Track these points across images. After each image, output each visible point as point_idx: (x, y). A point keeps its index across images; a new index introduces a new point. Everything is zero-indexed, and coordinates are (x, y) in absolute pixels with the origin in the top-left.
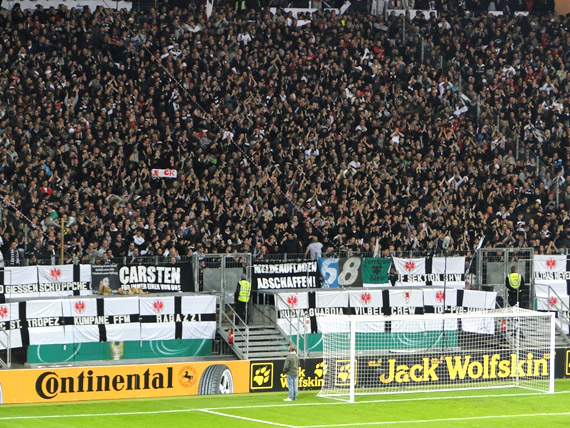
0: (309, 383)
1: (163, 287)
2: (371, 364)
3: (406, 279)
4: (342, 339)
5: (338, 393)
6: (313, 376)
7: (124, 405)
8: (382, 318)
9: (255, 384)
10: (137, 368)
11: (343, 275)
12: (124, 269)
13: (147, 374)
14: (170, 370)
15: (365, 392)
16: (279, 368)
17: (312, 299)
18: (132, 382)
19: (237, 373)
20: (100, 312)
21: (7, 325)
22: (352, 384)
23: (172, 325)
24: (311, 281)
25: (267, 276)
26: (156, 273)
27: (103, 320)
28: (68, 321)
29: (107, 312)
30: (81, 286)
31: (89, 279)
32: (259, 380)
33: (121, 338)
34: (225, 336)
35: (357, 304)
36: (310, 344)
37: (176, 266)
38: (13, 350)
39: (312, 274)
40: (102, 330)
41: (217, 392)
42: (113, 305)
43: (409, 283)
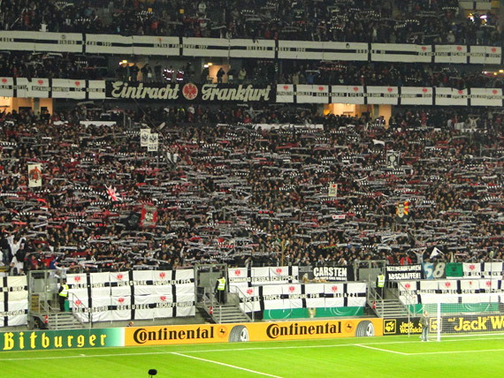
0: (416, 330)
1: (338, 278)
2: (450, 320)
3: (470, 274)
4: (433, 307)
5: (433, 336)
6: (418, 327)
7: (315, 342)
8: (458, 295)
9: (386, 331)
10: (322, 322)
11: (435, 272)
12: (316, 269)
13: (327, 326)
14: (340, 323)
15: (446, 335)
16: (399, 322)
17: (418, 285)
18: (319, 330)
19: (376, 325)
20: (303, 292)
21: (252, 299)
22: (439, 331)
23: (342, 299)
24: (418, 275)
25: (394, 273)
26: (334, 271)
27: (305, 296)
28: (286, 297)
29: (307, 292)
30: (293, 278)
31: (297, 274)
32: (388, 329)
33: (314, 306)
34: (371, 305)
35: (443, 288)
36: (417, 310)
37: (344, 267)
38: (255, 312)
39: (418, 272)
40: (304, 301)
41: (365, 335)
42: (310, 288)
43: (472, 277)
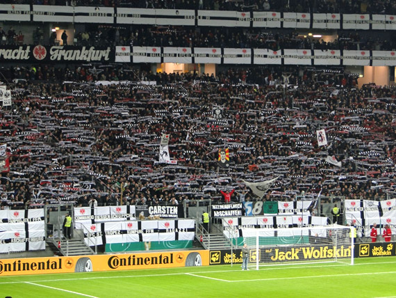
0: (237, 260)
1: (170, 216)
2: (267, 251)
3: (284, 211)
4: (252, 240)
5: (252, 265)
6: (239, 257)
7: (150, 271)
8: (273, 229)
9: (212, 261)
10: (156, 254)
11: (254, 210)
12: (151, 208)
13: (161, 257)
14: (172, 255)
15: (264, 265)
16: (223, 253)
17: (240, 221)
18: (154, 261)
19: (203, 256)
20: (140, 228)
21: (96, 234)
22: (258, 261)
23: (174, 234)
24: (239, 212)
25: (219, 210)
26: (166, 209)
27: (141, 231)
28: (124, 232)
29: (143, 228)
30: (130, 215)
31: (134, 212)
32: (214, 259)
33: (150, 240)
34: (199, 238)
35: (261, 223)
36: (239, 243)
37: (175, 205)
38: (98, 246)
39: (239, 209)
40: (140, 235)
41: (194, 265)
42: (146, 224)
43: (285, 214)
